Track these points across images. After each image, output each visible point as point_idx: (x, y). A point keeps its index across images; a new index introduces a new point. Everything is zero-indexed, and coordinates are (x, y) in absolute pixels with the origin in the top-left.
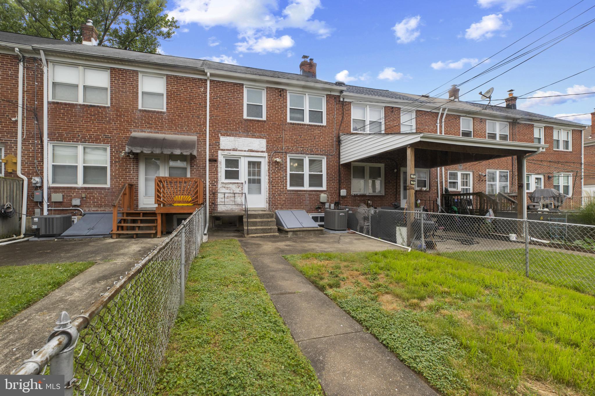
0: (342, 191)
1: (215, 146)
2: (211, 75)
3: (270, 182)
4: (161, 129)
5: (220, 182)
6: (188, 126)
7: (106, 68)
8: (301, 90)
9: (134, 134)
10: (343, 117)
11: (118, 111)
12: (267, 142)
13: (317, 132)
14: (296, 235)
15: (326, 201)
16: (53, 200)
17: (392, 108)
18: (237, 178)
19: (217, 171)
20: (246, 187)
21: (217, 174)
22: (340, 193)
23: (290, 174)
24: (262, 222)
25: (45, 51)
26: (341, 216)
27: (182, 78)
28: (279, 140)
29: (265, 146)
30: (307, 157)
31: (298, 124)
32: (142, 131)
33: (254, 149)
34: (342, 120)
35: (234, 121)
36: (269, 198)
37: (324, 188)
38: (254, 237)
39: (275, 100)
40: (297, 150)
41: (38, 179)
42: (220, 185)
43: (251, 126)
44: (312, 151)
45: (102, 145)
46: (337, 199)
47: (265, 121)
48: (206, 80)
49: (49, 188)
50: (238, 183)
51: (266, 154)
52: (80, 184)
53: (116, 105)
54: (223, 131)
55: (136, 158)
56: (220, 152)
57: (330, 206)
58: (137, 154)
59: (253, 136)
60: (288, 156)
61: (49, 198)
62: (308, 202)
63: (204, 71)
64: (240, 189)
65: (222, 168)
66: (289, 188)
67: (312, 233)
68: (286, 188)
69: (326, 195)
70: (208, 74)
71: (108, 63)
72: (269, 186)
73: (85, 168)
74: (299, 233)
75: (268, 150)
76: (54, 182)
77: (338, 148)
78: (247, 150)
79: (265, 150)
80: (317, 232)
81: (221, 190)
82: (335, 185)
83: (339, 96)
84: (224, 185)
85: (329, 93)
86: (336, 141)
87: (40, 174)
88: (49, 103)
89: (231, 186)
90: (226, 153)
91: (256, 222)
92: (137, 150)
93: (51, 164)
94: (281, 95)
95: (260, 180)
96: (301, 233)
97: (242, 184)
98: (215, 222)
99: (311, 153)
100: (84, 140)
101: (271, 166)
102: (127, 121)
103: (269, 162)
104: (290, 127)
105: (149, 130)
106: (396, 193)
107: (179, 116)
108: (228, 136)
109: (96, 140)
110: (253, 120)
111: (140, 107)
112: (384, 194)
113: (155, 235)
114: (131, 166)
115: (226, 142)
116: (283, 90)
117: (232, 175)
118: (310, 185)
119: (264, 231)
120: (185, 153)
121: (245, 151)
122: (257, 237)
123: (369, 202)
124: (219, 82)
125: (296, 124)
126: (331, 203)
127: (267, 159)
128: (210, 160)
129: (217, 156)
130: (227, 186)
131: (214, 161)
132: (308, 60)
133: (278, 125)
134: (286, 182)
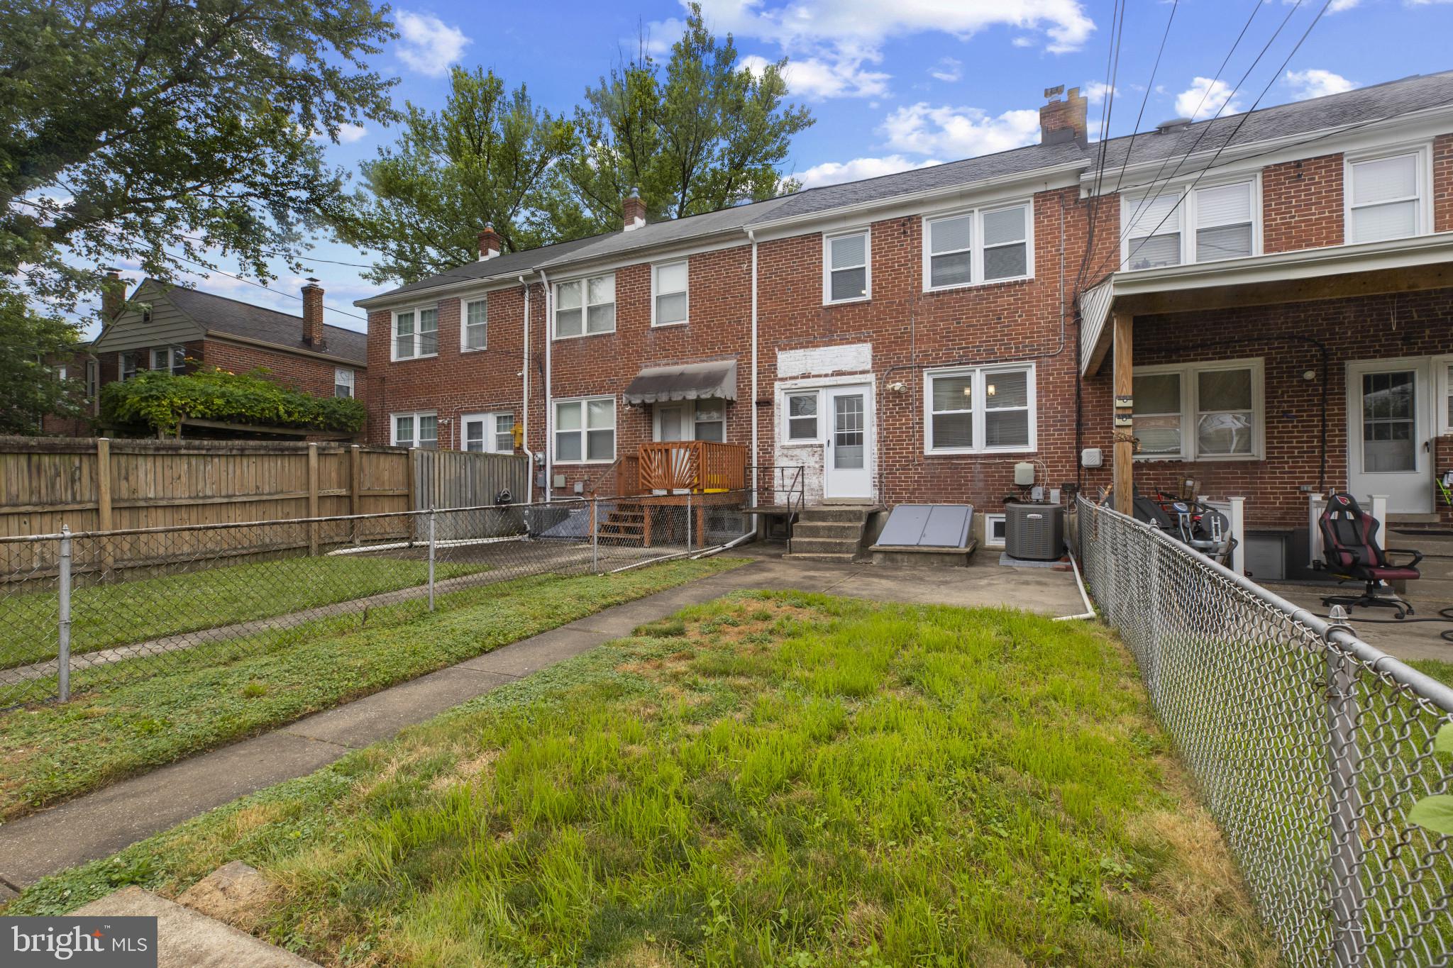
0: (1085, 452)
1: (769, 372)
2: (756, 234)
3: (882, 440)
4: (680, 357)
5: (777, 445)
6: (723, 343)
7: (609, 272)
8: (958, 204)
9: (647, 371)
10: (1090, 242)
11: (625, 337)
12: (874, 348)
13: (1006, 300)
14: (893, 560)
15: (1032, 482)
16: (556, 485)
17: (1298, 164)
18: (813, 434)
19: (772, 424)
20: (830, 453)
21: (772, 430)
22: (1079, 458)
23: (934, 416)
24: (830, 529)
25: (545, 270)
26: (1030, 519)
27: (712, 254)
28: (901, 341)
29: (869, 357)
30: (978, 371)
31: (951, 292)
32: (656, 365)
33: (844, 368)
34: (1088, 250)
35: (803, 315)
36: (881, 475)
37: (1032, 447)
38: (798, 559)
39: (891, 247)
40: (949, 355)
41: (540, 455)
42: (777, 452)
43: (837, 320)
44: (990, 352)
45: (607, 397)
46: (1072, 477)
47: (868, 303)
48: (750, 246)
49: (553, 467)
50: (812, 446)
51: (871, 377)
52: (584, 460)
53: (623, 330)
54: (783, 341)
55: (648, 410)
56: (777, 385)
57: (1046, 495)
58: (650, 405)
59: (844, 341)
60: (925, 375)
61: (552, 482)
62: (981, 484)
63: (742, 231)
64: (817, 458)
65: (783, 415)
66: (929, 450)
67: (934, 559)
68: (922, 452)
69: (1031, 466)
70: (751, 234)
71: (612, 262)
72: (880, 450)
73: (590, 434)
74: (899, 557)
75: (878, 366)
76: (559, 458)
77: (1075, 332)
78: (830, 372)
79: (869, 366)
80: (947, 559)
81: (780, 461)
82: (1068, 436)
83: (1076, 189)
84: (785, 452)
85: (1042, 189)
86: (1066, 315)
87: (543, 449)
88: (553, 343)
89: (797, 452)
90: (789, 384)
91: (817, 528)
92: (649, 399)
93: (555, 431)
94: (905, 232)
95: (860, 435)
96: (906, 557)
97: (821, 446)
98: (771, 529)
99: (991, 357)
100: (587, 392)
101: (884, 402)
102: (637, 352)
103: (879, 395)
104: (930, 304)
105: (665, 361)
106: (1323, 452)
107: (708, 327)
108: (791, 349)
109: (600, 389)
110: (842, 305)
111: (654, 324)
112: (1263, 457)
113: (640, 543)
114: (642, 427)
115: (790, 362)
116: (910, 218)
117: (803, 428)
118: (990, 441)
119: (827, 547)
120: (703, 396)
121: (826, 375)
122: (805, 559)
123: (1189, 483)
124: (774, 242)
125: (944, 293)
126: (1051, 485)
127: (874, 387)
128: (758, 403)
129: (773, 393)
130: (790, 452)
131: (766, 403)
132: (1063, 97)
133: (900, 304)
134: (922, 437)
